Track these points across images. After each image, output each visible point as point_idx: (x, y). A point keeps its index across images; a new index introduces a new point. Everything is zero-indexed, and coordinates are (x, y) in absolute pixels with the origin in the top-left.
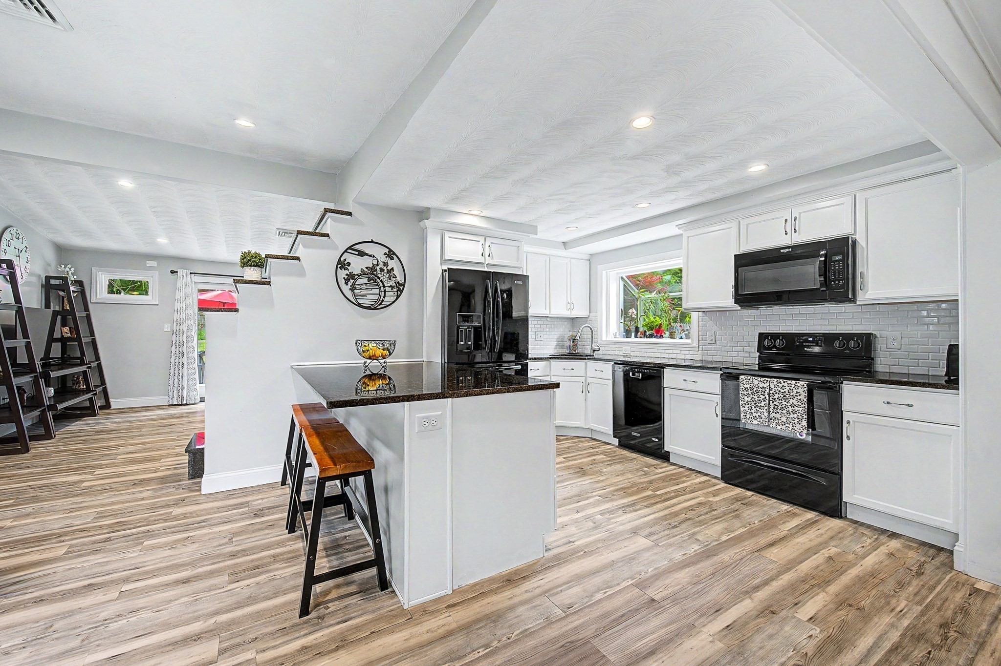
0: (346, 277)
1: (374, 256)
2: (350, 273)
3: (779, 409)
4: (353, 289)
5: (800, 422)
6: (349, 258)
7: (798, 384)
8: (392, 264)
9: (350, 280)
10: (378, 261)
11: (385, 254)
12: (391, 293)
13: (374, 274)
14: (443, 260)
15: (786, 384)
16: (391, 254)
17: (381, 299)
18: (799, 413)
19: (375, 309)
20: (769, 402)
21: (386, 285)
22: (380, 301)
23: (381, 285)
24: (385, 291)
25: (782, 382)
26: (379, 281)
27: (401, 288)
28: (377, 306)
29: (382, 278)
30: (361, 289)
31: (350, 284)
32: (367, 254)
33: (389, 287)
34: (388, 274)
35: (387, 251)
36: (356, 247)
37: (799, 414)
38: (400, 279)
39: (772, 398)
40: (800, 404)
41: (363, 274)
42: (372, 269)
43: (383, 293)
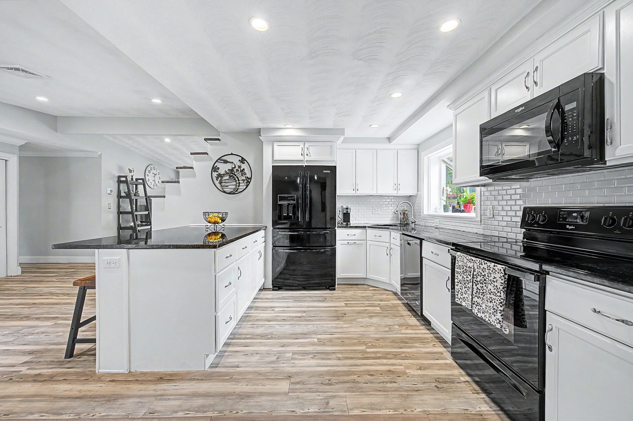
0: (217, 176)
1: (233, 163)
2: (219, 173)
3: (480, 294)
4: (221, 183)
5: (495, 313)
6: (218, 165)
7: (496, 268)
8: (244, 166)
9: (219, 177)
10: (235, 165)
11: (239, 160)
12: (243, 184)
13: (233, 173)
14: (274, 161)
15: (485, 266)
16: (243, 160)
17: (237, 188)
18: (495, 302)
19: (234, 194)
20: (473, 284)
21: (240, 179)
22: (236, 189)
23: (237, 179)
24: (239, 183)
25: (483, 263)
26: (235, 177)
27: (249, 180)
28: (235, 192)
29: (237, 175)
30: (225, 182)
31: (219, 180)
32: (229, 162)
33: (242, 180)
34: (241, 173)
35: (240, 158)
36: (223, 158)
37: (495, 304)
38: (249, 175)
39: (475, 280)
40: (496, 292)
41: (226, 173)
42: (232, 170)
43: (238, 184)
